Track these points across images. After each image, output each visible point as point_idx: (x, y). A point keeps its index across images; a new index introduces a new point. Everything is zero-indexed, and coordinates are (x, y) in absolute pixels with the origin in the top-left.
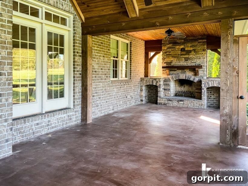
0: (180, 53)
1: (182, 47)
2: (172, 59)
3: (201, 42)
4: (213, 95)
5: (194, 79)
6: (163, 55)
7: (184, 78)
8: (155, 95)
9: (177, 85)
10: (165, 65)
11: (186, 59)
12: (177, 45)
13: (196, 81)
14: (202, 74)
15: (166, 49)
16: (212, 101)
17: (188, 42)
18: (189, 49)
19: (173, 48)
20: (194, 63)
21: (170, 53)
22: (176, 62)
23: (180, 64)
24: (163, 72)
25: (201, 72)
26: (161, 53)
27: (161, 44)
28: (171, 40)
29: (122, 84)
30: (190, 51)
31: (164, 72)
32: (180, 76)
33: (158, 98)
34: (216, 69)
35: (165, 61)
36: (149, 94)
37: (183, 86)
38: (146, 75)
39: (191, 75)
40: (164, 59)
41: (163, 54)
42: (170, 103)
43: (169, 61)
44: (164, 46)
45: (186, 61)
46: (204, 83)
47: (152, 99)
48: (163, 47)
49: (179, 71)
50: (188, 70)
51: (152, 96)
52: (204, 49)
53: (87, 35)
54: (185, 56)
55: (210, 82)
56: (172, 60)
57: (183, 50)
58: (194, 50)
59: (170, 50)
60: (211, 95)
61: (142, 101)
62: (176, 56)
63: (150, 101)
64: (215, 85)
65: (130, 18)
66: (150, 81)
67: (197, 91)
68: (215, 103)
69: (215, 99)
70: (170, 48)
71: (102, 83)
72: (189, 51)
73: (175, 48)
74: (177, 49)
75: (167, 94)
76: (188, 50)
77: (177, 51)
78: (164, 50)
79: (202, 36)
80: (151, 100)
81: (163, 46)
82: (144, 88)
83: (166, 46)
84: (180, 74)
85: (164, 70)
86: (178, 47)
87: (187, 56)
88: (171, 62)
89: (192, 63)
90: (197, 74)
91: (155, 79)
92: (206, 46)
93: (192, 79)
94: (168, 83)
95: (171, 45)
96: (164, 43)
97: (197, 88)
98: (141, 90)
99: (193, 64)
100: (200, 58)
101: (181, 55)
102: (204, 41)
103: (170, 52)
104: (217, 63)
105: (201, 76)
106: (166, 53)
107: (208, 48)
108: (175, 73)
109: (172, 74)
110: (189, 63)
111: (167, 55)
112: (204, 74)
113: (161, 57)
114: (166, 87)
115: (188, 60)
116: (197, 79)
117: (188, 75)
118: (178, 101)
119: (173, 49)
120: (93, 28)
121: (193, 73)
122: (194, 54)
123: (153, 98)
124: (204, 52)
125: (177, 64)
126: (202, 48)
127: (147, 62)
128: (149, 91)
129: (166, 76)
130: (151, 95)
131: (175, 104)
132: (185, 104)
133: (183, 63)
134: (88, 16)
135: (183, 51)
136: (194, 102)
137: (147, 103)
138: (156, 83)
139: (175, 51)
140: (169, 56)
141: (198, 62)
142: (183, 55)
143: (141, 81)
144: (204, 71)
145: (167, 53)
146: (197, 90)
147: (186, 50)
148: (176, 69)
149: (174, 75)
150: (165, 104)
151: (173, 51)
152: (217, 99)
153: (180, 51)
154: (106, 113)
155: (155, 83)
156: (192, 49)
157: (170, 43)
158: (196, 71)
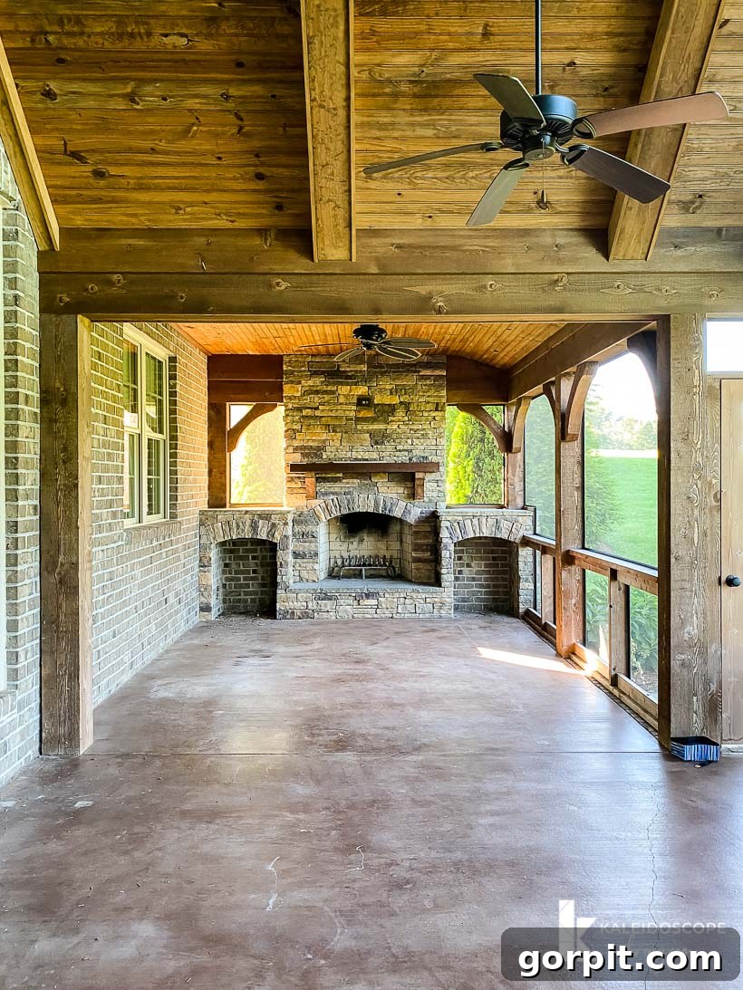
0: (353, 414)
1: (362, 390)
2: (324, 437)
3: (428, 377)
4: (468, 565)
5: (407, 511)
6: (290, 418)
7: (371, 510)
8: (252, 579)
9: (333, 536)
10: (297, 458)
11: (378, 439)
12: (342, 384)
13: (412, 518)
14: (435, 494)
15: (299, 394)
16: (466, 586)
17: (383, 374)
18: (388, 400)
19: (326, 392)
20: (406, 453)
21: (318, 413)
22: (338, 450)
23: (354, 455)
24: (290, 485)
25: (429, 487)
26: (280, 410)
27: (280, 374)
28: (318, 359)
29: (155, 543)
30: (392, 409)
31: (293, 485)
32: (356, 500)
33: (278, 591)
34: (461, 473)
35: (296, 443)
36: (227, 579)
37: (357, 539)
38: (218, 497)
39: (395, 496)
40: (291, 434)
41: (287, 415)
42: (328, 608)
43: (311, 444)
44: (292, 382)
45: (377, 443)
46: (448, 524)
47: (242, 597)
48: (286, 388)
49: (351, 481)
50: (382, 478)
51: (241, 586)
52: (437, 404)
53: (77, 313)
54: (371, 427)
55: (468, 523)
56: (324, 441)
57: (364, 402)
58: (406, 405)
59: (317, 399)
60: (462, 565)
61: (206, 608)
62: (340, 426)
63: (233, 607)
64: (486, 533)
65: (316, 261)
66: (244, 524)
67: (419, 555)
68: (474, 593)
69: (473, 579)
70: (317, 392)
71: (100, 548)
72: (386, 408)
73: (333, 392)
74: (342, 400)
75: (304, 574)
76: (383, 405)
77: (345, 407)
78: (290, 398)
79: (431, 355)
80: (239, 601)
81: (287, 383)
82: (214, 554)
83: (299, 383)
84: (356, 494)
85: (291, 480)
86: (344, 390)
87: (382, 426)
88: (321, 449)
89: (397, 454)
90: (420, 491)
91: (266, 516)
92: (444, 393)
93: (397, 513)
94: (309, 528)
95: (317, 381)
96: (292, 372)
97: (416, 545)
98: (204, 565)
99: (403, 458)
100: (425, 436)
101: (358, 420)
102: (438, 372)
103: (317, 408)
104: (463, 455)
105: (430, 501)
106: (299, 409)
107: (450, 402)
108: (336, 490)
109: (326, 494)
110: (387, 454)
111: (302, 417)
112: (440, 491)
113: (281, 427)
114: (303, 547)
115: (382, 443)
116: (415, 512)
117: (385, 497)
118: (359, 598)
119: (327, 397)
120: (111, 284)
121: (401, 490)
122: (406, 418)
123: (246, 593)
124: (440, 414)
125: (342, 454)
126: (430, 399)
127: (217, 444)
128: (226, 565)
129: (300, 502)
130: (239, 579)
131: (346, 611)
132: (384, 606)
133: (364, 452)
134: (79, 222)
135: (365, 405)
136: (414, 595)
137: (223, 614)
138: (271, 533)
139: (335, 404)
140: (312, 422)
141: (420, 450)
142: (365, 420)
143: (202, 524)
144: (440, 483)
145: (305, 413)
146: (415, 550)
147: (376, 402)
148: (341, 475)
149: (334, 497)
150: (306, 615)
151: (328, 403)
152: (480, 580)
153: (354, 408)
154: (113, 689)
155: (265, 530)
156: (395, 400)
157: (315, 373)
158: (417, 482)
